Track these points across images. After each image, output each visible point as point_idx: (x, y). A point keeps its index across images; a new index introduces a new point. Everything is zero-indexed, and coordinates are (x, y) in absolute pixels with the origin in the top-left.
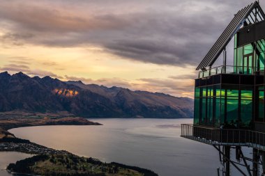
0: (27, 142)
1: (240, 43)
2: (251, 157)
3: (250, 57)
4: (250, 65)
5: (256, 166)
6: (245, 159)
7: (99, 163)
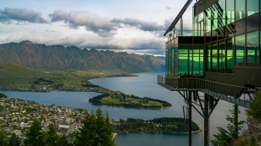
0: (98, 86)
1: (196, 13)
2: (203, 98)
3: (202, 23)
4: (202, 29)
5: (206, 105)
6: (200, 100)
7: (137, 98)
